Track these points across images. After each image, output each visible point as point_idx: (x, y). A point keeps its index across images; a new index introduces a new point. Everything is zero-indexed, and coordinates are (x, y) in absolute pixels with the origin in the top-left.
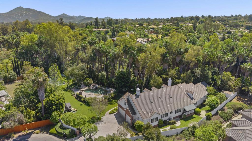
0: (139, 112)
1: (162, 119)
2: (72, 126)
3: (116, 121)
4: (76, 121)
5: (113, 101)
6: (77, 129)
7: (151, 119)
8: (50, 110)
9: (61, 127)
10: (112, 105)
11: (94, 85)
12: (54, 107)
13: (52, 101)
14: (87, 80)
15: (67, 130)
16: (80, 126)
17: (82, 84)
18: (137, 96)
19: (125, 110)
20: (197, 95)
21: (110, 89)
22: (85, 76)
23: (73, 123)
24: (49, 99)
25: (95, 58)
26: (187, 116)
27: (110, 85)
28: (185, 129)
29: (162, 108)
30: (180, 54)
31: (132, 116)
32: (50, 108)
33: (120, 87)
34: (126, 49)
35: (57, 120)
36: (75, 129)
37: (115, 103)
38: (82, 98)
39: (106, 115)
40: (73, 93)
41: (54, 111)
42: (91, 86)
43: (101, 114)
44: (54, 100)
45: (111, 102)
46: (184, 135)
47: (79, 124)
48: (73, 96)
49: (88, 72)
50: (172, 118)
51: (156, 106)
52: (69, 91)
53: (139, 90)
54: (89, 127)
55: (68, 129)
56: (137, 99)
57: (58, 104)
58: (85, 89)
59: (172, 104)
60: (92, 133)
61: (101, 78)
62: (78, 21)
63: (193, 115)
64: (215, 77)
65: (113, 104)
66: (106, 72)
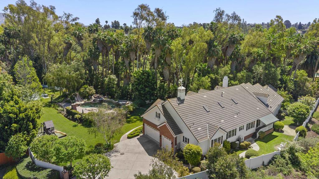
0: (189, 128)
1: (228, 140)
2: (53, 163)
3: (142, 149)
4: (63, 150)
5: (132, 117)
6: (65, 168)
7: (212, 141)
8: (7, 131)
9: (30, 167)
10: (131, 124)
11: (96, 97)
12: (15, 125)
13: (10, 113)
14: (86, 89)
15: (42, 172)
16: (71, 162)
17: (76, 95)
18: (181, 101)
19: (158, 127)
20: (271, 100)
21: (124, 102)
22: (82, 81)
23: (55, 156)
24: (5, 110)
25: (97, 53)
26: (266, 134)
27: (125, 96)
28: (276, 155)
29: (225, 120)
30: (234, 43)
31: (175, 136)
32: (6, 127)
33: (143, 96)
34: (149, 33)
35: (21, 153)
36: (61, 168)
37: (137, 121)
38: (77, 114)
39: (122, 141)
40: (60, 108)
41: (13, 135)
42: (91, 97)
43: (113, 136)
44: (16, 110)
45: (129, 120)
46: (278, 166)
47: (69, 157)
48: (61, 113)
49: (86, 76)
50: (242, 138)
51: (216, 117)
52: (53, 107)
53: (184, 89)
54: (90, 160)
55: (44, 168)
56: (182, 105)
57: (23, 119)
58: (83, 103)
59: (241, 114)
60: (98, 174)
61: (109, 85)
63: (272, 132)
64: (285, 77)
65: (133, 122)
66: (116, 76)
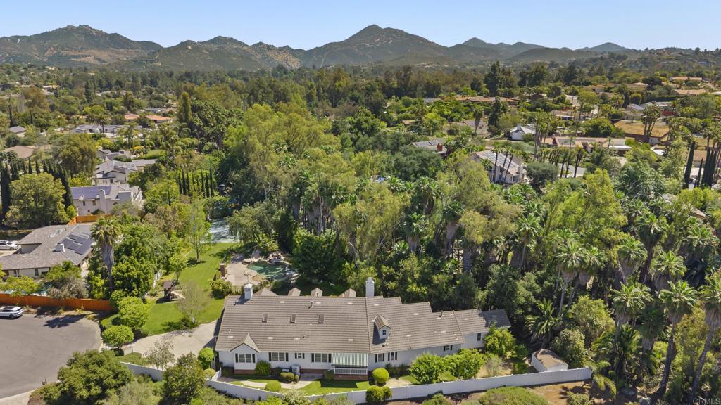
0: (220, 332)
1: (270, 363)
7: (236, 354)
11: (276, 256)
18: (243, 300)
20: (409, 335)
29: (276, 338)
51: (267, 331)
56: (239, 305)
59: (309, 339)
62: (507, 60)
64: (546, 304)
